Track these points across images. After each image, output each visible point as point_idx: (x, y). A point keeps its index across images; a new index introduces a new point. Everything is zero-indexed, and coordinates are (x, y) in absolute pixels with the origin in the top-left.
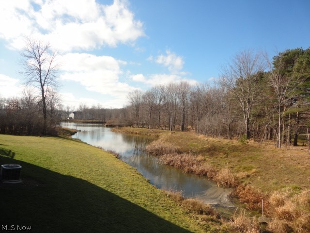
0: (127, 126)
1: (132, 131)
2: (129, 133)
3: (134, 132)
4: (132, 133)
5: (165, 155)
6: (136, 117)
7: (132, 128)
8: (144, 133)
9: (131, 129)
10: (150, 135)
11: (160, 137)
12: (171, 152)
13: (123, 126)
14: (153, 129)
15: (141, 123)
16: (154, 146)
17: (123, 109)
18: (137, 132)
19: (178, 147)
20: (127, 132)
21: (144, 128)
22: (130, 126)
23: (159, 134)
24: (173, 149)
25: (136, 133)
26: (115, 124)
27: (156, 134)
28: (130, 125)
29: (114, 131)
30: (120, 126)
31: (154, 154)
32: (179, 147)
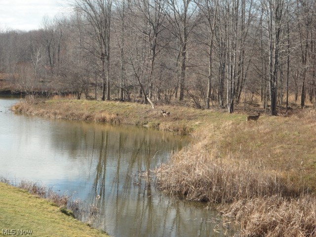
0: (65, 94)
1: (86, 113)
2: (77, 118)
3: (98, 115)
4: (89, 119)
5: (237, 204)
6: (99, 62)
7: (84, 102)
8: (134, 121)
9: (81, 105)
10: (156, 127)
11: (194, 135)
12: (254, 190)
13: (52, 95)
14: (166, 107)
15: (120, 83)
16: (188, 169)
17: (41, 31)
18: (108, 117)
19: (275, 174)
20: (69, 117)
21: (129, 100)
22: (77, 93)
23: (189, 125)
24: (262, 182)
25: (103, 121)
26: (18, 87)
27: (177, 124)
28: (78, 89)
29: (19, 111)
30: (43, 94)
31: (191, 196)
32: (281, 174)
